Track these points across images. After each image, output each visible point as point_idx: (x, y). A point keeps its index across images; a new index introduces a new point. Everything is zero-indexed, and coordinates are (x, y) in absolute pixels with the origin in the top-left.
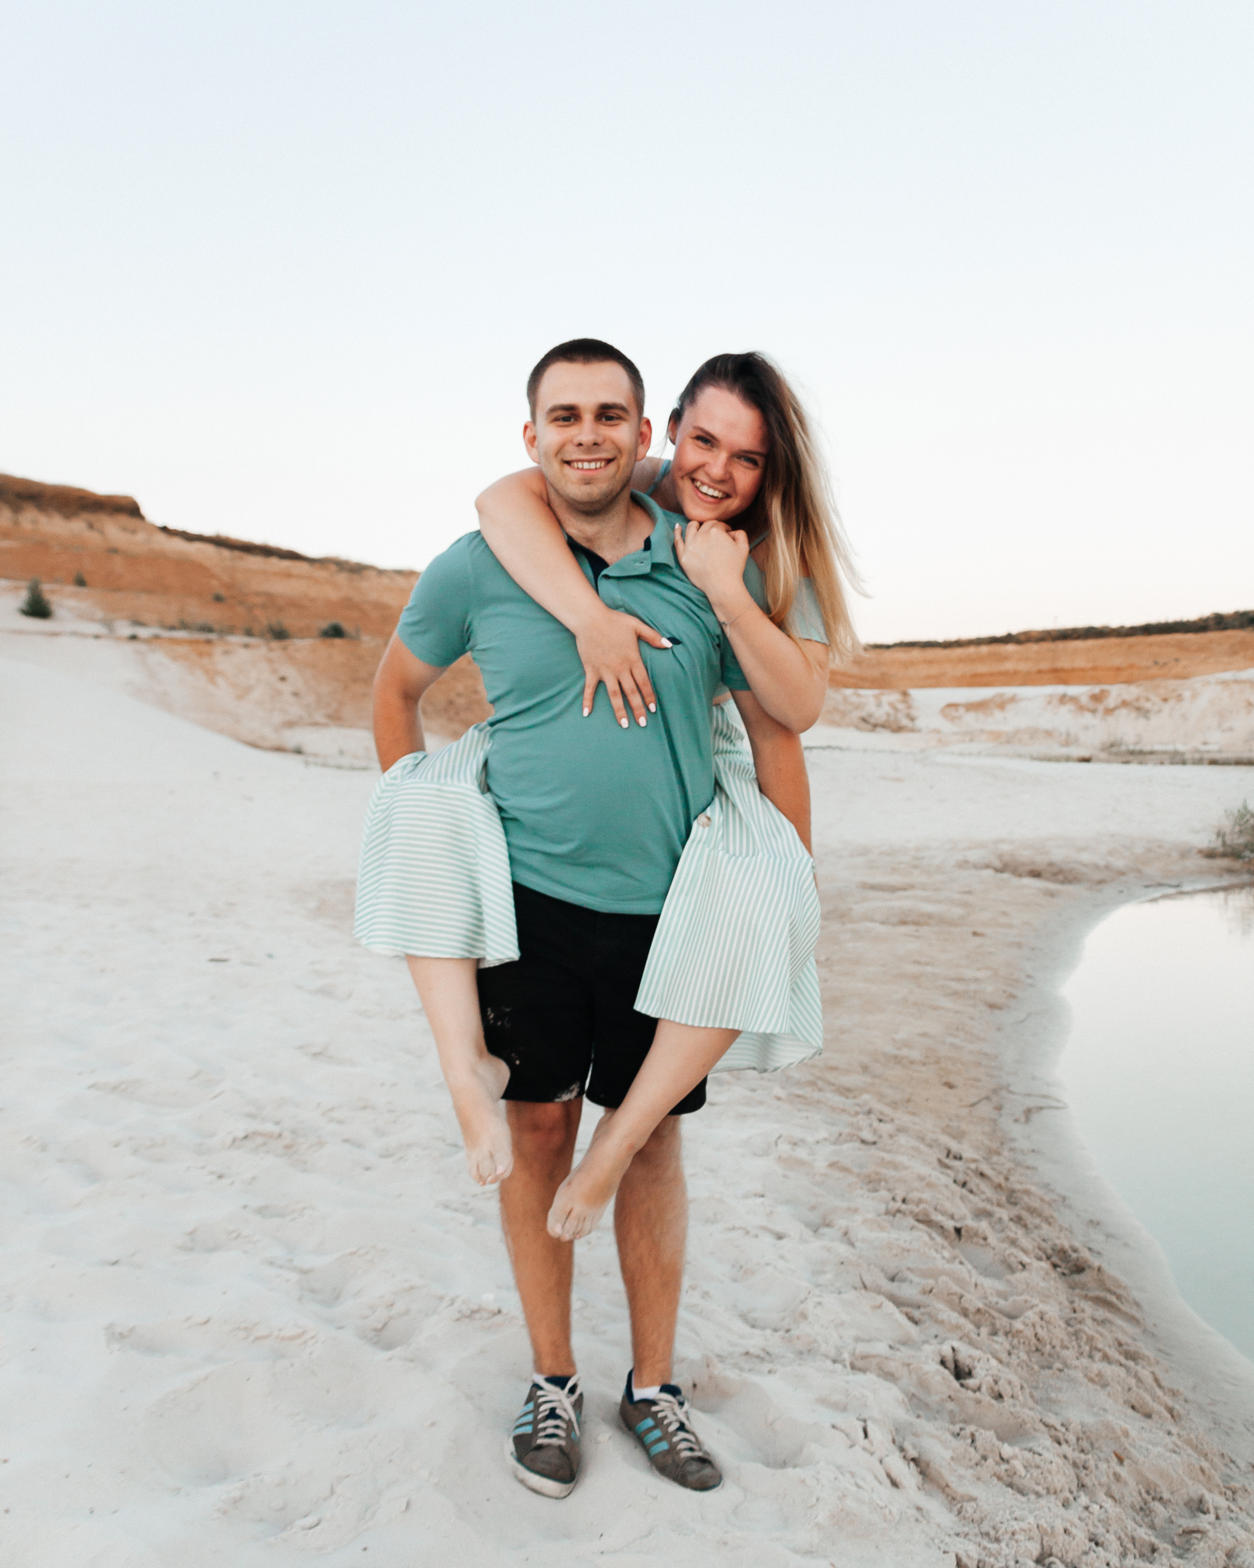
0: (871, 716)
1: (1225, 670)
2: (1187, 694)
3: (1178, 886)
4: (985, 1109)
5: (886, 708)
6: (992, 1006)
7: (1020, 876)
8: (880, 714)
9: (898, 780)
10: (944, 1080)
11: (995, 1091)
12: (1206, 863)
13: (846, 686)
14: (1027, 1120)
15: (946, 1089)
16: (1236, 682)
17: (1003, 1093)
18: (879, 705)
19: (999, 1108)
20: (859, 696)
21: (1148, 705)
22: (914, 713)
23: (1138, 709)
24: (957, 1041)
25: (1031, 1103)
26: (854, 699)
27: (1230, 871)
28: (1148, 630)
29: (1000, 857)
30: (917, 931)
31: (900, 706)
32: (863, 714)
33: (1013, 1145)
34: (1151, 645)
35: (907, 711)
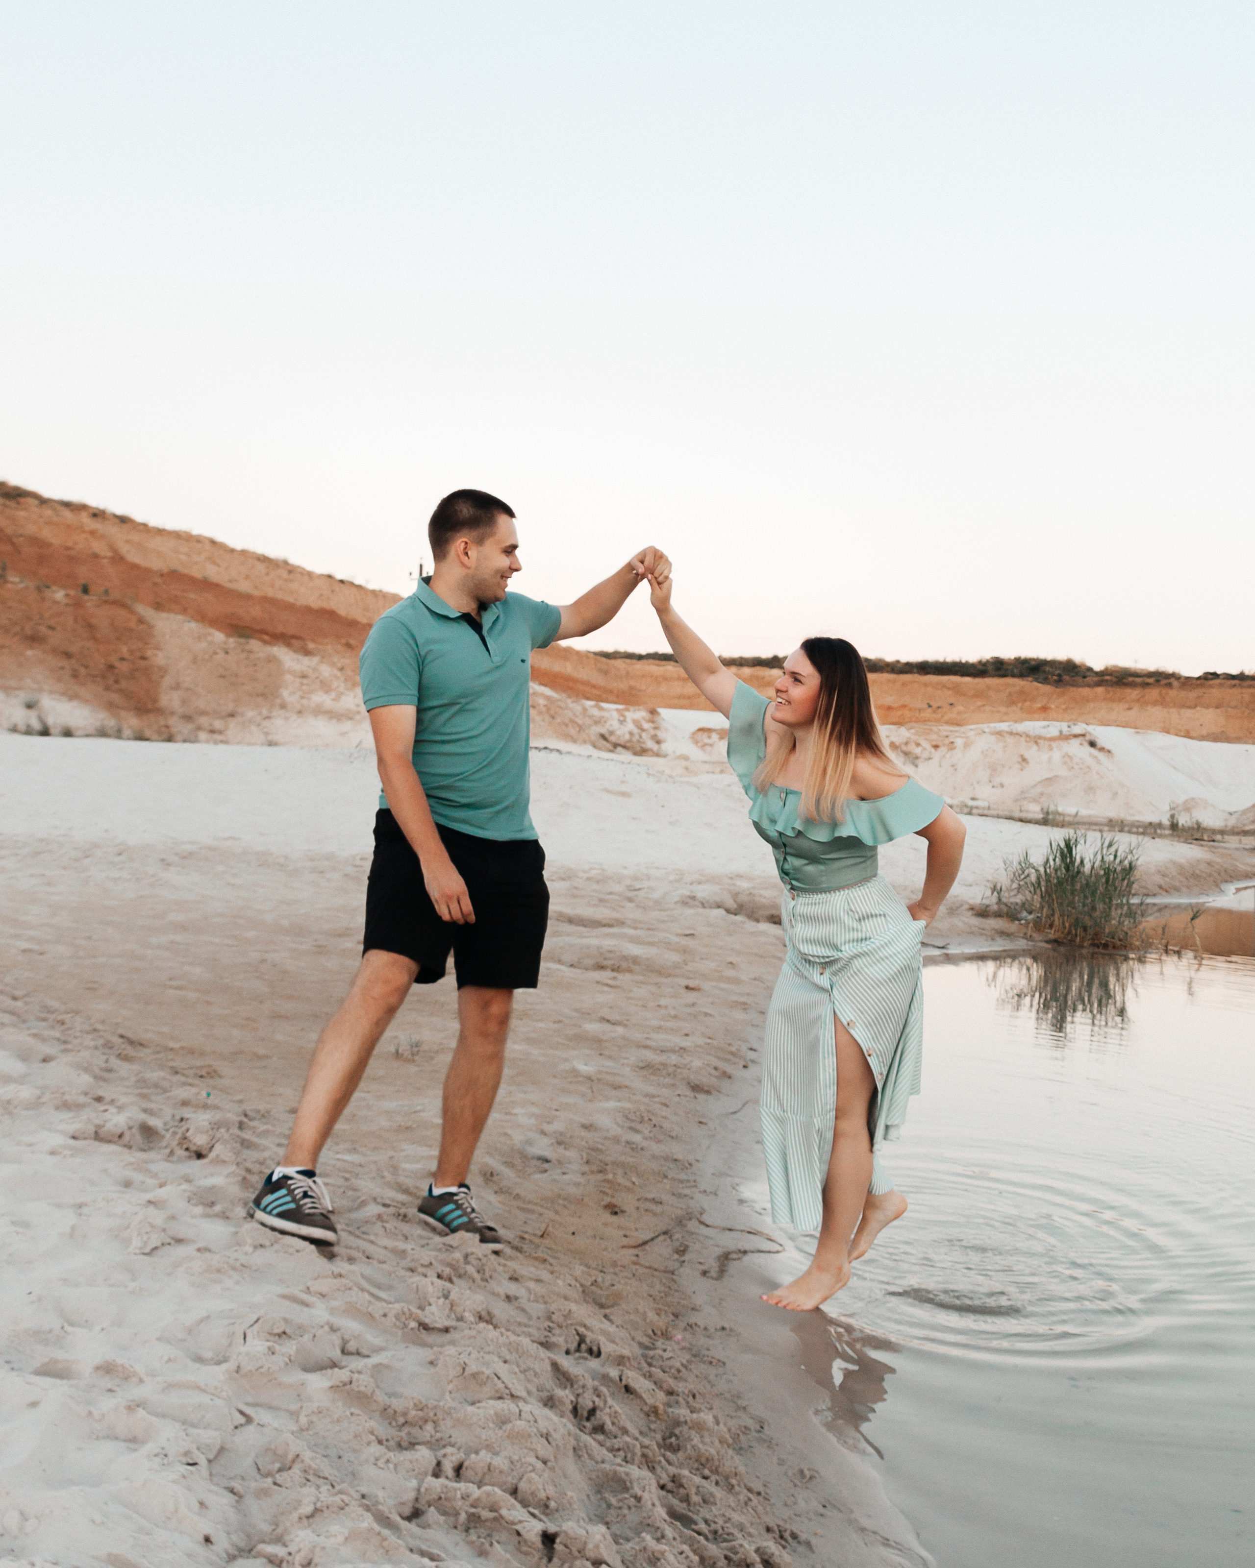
0: (612, 733)
1: (1001, 721)
2: (959, 742)
3: (943, 948)
4: (661, 1251)
5: (630, 726)
6: (696, 1088)
7: (757, 921)
8: (623, 732)
9: (624, 794)
10: (608, 1200)
11: (679, 1223)
12: (976, 921)
13: (588, 699)
14: (722, 1271)
15: (607, 1217)
16: (1011, 733)
17: (693, 1225)
18: (622, 722)
19: (682, 1251)
20: (601, 709)
21: (918, 751)
22: (661, 735)
23: (906, 754)
24: (637, 1138)
25: (729, 1242)
26: (595, 712)
27: (1004, 934)
28: (925, 668)
29: (735, 895)
30: (615, 978)
31: (646, 726)
32: (603, 731)
33: (694, 1318)
34: (926, 685)
35: (652, 732)
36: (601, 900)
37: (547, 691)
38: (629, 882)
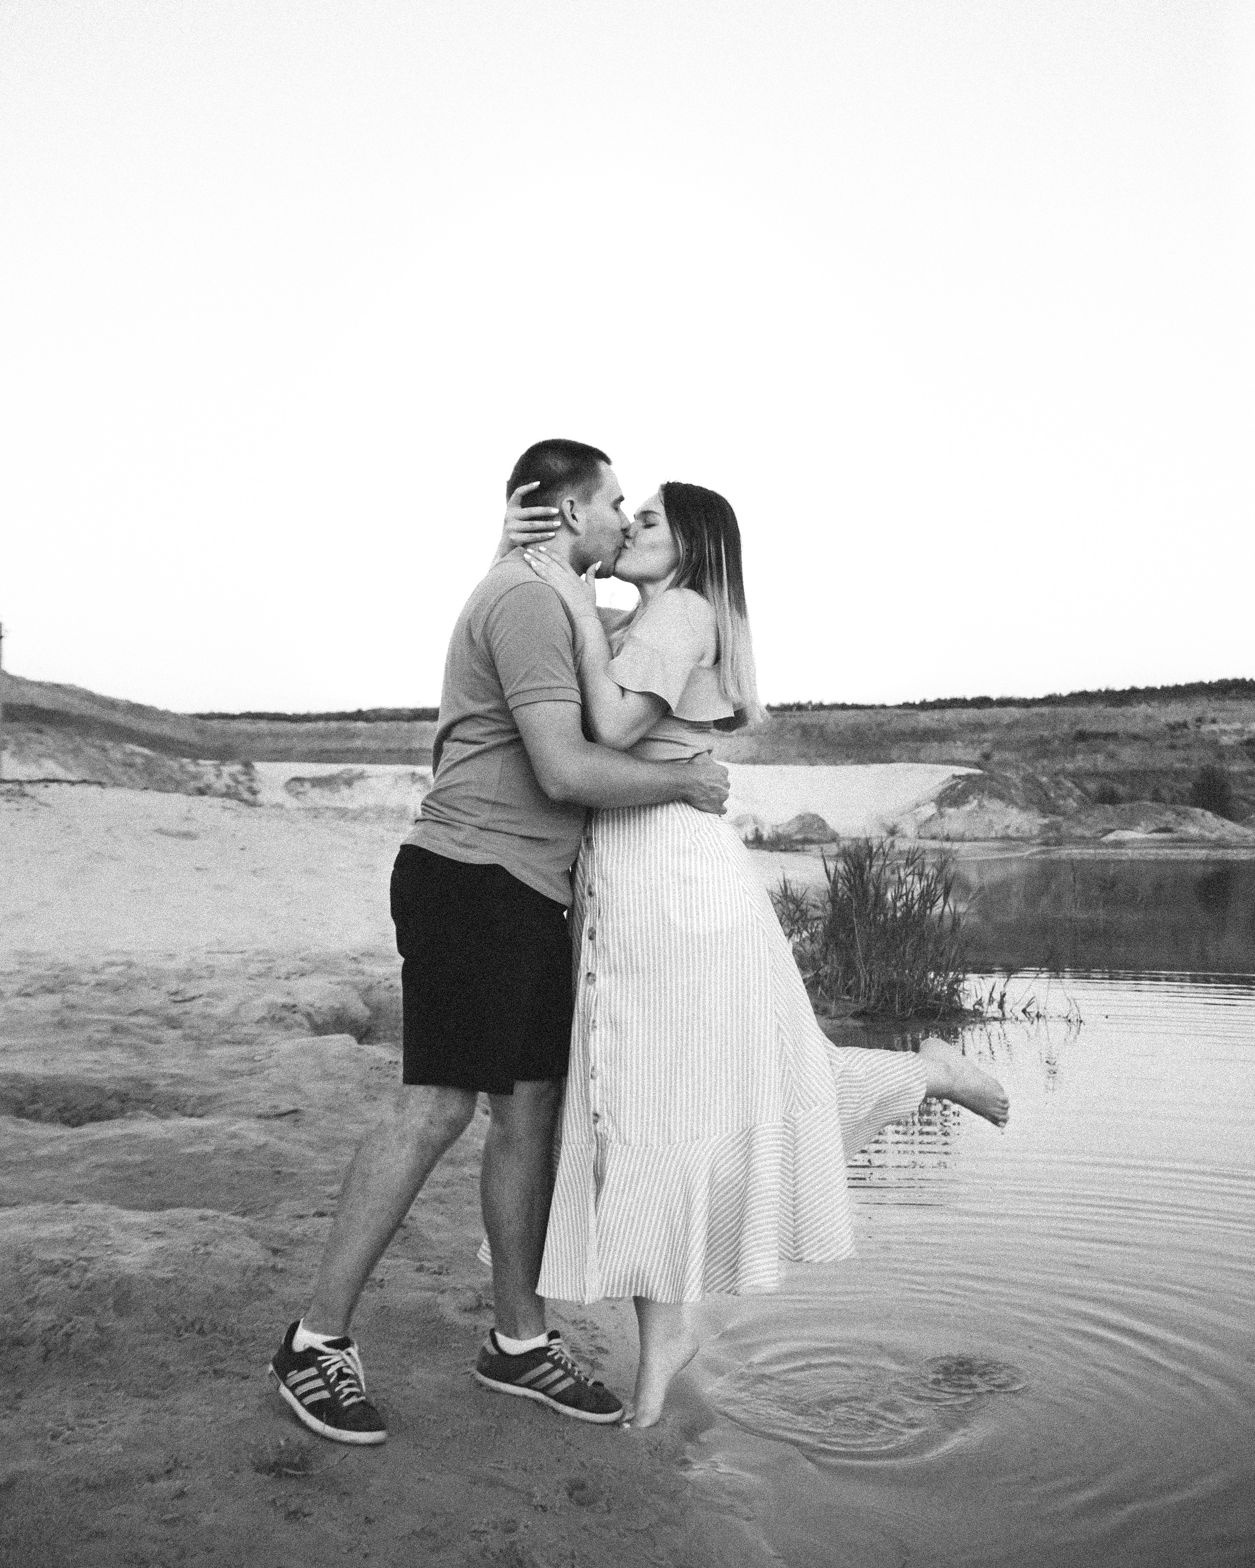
0: (210, 785)
5: (226, 779)
8: (220, 784)
18: (219, 776)
20: (198, 765)
22: (256, 785)
26: (192, 768)
31: (242, 778)
32: (200, 784)
35: (248, 784)
36: (116, 1029)
37: (146, 751)
38: (173, 986)
